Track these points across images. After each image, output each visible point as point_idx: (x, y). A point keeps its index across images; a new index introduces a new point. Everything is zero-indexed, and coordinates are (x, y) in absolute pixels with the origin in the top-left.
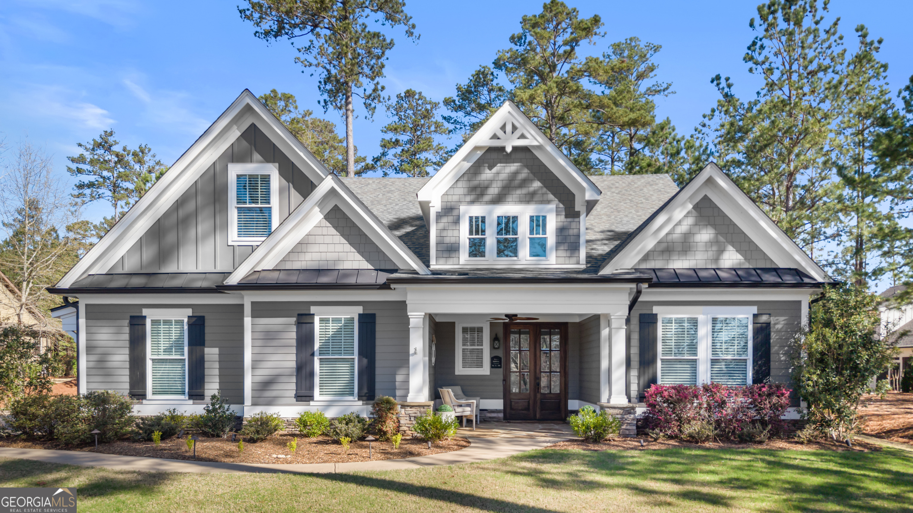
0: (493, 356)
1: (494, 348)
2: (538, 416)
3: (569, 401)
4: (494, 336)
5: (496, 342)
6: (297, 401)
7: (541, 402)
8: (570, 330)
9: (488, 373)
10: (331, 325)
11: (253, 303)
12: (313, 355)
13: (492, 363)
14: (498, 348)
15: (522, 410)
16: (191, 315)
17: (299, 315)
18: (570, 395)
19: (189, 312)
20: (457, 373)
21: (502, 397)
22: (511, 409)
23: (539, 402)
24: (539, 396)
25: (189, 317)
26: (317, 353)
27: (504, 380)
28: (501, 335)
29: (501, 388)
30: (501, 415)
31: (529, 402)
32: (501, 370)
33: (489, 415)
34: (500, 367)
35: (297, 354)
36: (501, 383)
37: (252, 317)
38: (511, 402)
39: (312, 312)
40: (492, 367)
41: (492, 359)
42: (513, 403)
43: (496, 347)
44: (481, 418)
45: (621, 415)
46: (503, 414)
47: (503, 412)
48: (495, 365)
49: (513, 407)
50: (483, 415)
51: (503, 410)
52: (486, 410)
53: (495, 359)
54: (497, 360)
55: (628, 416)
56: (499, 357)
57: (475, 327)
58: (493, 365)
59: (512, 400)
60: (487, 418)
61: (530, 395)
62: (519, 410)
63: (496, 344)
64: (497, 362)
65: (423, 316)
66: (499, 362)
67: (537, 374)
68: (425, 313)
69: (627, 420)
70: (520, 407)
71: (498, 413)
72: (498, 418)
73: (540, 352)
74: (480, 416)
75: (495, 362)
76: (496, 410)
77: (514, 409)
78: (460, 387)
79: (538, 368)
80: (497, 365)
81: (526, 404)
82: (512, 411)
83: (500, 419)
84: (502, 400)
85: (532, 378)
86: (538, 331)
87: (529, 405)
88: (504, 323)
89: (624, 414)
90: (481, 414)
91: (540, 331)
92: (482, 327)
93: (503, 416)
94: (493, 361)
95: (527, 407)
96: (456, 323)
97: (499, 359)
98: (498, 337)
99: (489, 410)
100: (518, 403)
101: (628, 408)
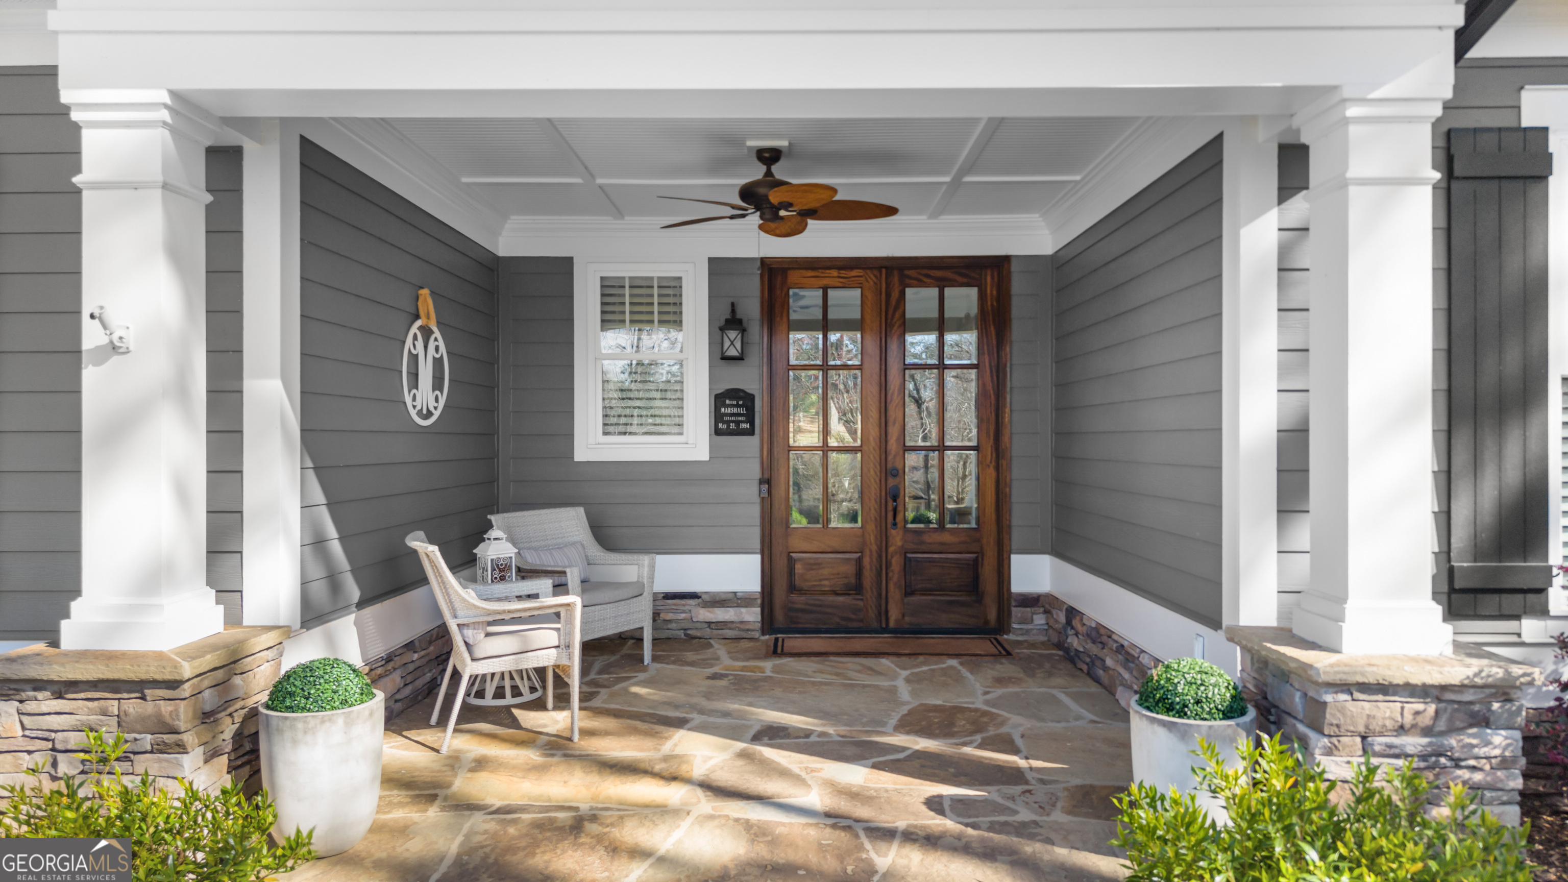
0: (721, 388)
1: (724, 358)
2: (894, 614)
3: (1014, 558)
5: (732, 334)
7: (907, 562)
8: (1018, 285)
9: (702, 452)
13: (718, 417)
14: (740, 358)
15: (836, 593)
18: (1017, 536)
20: (580, 455)
21: (757, 545)
22: (792, 588)
23: (896, 563)
24: (897, 539)
27: (767, 481)
28: (751, 309)
29: (755, 511)
30: (753, 615)
31: (859, 562)
32: (753, 442)
33: (705, 615)
34: (751, 432)
36: (752, 492)
38: (791, 562)
40: (717, 432)
41: (719, 399)
42: (799, 567)
43: (733, 352)
44: (674, 625)
45: (1427, 731)
46: (758, 610)
47: (759, 601)
48: (728, 423)
49: (798, 582)
50: (683, 615)
51: (758, 596)
52: (694, 596)
53: (728, 402)
54: (738, 406)
55: (1474, 741)
56: (743, 391)
57: (652, 278)
58: (720, 425)
59: (793, 555)
60: (698, 625)
61: (863, 535)
62: (824, 593)
63: (732, 343)
64: (735, 410)
65: (165, 115)
66: (742, 411)
67: (890, 458)
68: (173, 93)
69: (1463, 764)
70: (826, 583)
71: (738, 606)
72: (742, 626)
73: (902, 374)
74: (670, 621)
75: (729, 411)
76: (731, 596)
77: (800, 591)
78: (581, 510)
79: (894, 432)
80: (738, 423)
81: (850, 569)
82: (794, 597)
83: (748, 630)
84: (757, 558)
85: (872, 472)
86: (895, 294)
87: (859, 573)
88: (763, 261)
89: (1442, 725)
90: (676, 611)
91: (903, 294)
92: (679, 279)
93: (759, 618)
94: (723, 410)
95: (853, 580)
96: (575, 261)
97: (745, 399)
98: (738, 317)
99: (703, 597)
100: (817, 565)
101: (1472, 691)
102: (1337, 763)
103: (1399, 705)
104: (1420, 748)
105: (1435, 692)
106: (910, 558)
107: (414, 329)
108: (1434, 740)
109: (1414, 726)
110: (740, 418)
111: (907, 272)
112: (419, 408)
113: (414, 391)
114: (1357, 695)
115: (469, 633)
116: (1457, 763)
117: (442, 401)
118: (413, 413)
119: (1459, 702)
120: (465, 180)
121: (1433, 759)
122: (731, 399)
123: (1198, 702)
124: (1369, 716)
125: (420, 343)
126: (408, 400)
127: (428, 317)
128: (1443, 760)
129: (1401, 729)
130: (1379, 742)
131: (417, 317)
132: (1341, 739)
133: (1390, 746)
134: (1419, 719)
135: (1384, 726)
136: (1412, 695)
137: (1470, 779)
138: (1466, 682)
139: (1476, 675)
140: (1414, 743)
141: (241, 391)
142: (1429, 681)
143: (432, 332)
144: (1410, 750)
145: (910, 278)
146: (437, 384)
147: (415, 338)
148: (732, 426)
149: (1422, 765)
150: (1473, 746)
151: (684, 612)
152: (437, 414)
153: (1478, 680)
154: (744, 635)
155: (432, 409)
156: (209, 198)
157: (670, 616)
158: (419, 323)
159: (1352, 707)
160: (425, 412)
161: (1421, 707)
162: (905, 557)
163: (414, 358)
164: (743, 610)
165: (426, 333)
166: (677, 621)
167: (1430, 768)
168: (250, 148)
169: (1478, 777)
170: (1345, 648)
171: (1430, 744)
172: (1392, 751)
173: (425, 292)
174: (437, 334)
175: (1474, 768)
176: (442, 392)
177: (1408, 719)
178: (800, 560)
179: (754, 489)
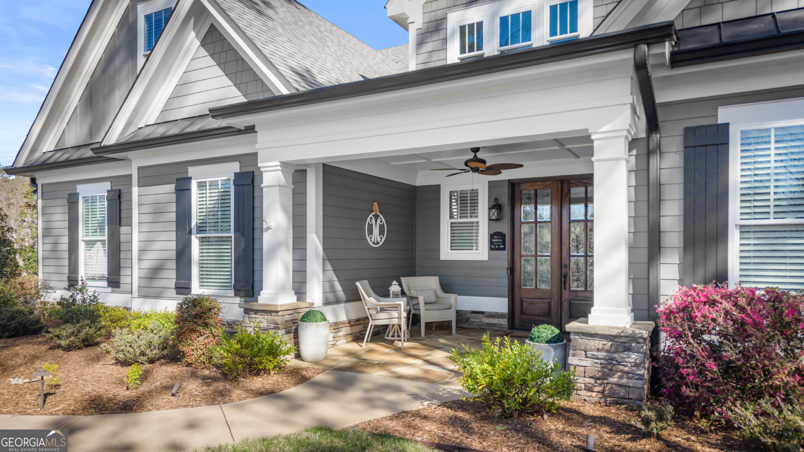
0: (492, 232)
1: (495, 220)
4: (493, 203)
5: (494, 211)
6: (177, 294)
7: (570, 304)
9: (486, 258)
10: (208, 191)
11: (139, 168)
12: (190, 233)
13: (491, 243)
14: (501, 220)
15: (540, 316)
16: (110, 189)
17: (178, 180)
19: (107, 186)
20: (442, 258)
21: (506, 293)
22: (522, 313)
23: (566, 305)
24: (566, 294)
25: (108, 191)
26: (194, 230)
27: (510, 269)
28: (505, 200)
29: (505, 281)
30: (504, 322)
31: (550, 303)
32: (505, 254)
33: (486, 320)
34: (504, 249)
35: (177, 231)
37: (139, 187)
38: (522, 302)
39: (189, 176)
40: (491, 249)
41: (492, 236)
42: (525, 305)
44: (475, 324)
45: (608, 351)
46: (506, 320)
47: (507, 317)
48: (495, 245)
49: (524, 310)
50: (478, 320)
51: (506, 314)
52: (482, 313)
53: (495, 237)
54: (499, 239)
55: (625, 356)
56: (501, 233)
57: (467, 190)
58: (492, 246)
59: (523, 299)
60: (484, 324)
61: (551, 292)
62: (535, 315)
63: (493, 214)
64: (498, 240)
65: (279, 168)
66: (501, 241)
67: (563, 260)
68: (281, 162)
69: (621, 364)
70: (536, 311)
71: (499, 318)
72: (500, 326)
73: (568, 224)
74: (473, 322)
75: (496, 240)
76: (496, 314)
77: (526, 314)
78: (437, 278)
79: (565, 249)
80: (499, 245)
81: (546, 306)
82: (523, 316)
83: (503, 328)
84: (506, 300)
85: (555, 266)
86: (565, 191)
87: (550, 308)
88: (509, 181)
89: (613, 350)
90: (475, 318)
91: (569, 191)
92: (477, 190)
93: (507, 323)
94: (493, 240)
95: (547, 311)
96: (441, 186)
97: (501, 235)
98: (499, 203)
99: (486, 313)
100: (532, 303)
101: (624, 338)
102: (575, 359)
103: (598, 341)
104: (604, 357)
105: (611, 338)
106: (572, 303)
107: (371, 215)
108: (609, 354)
109: (603, 349)
110: (500, 244)
111: (571, 181)
112: (373, 241)
113: (371, 236)
114: (582, 337)
115: (371, 311)
116: (619, 363)
117: (383, 239)
118: (371, 243)
119: (620, 342)
120: (392, 164)
121: (610, 361)
122: (496, 236)
123: (538, 337)
124: (586, 344)
125: (373, 221)
126: (368, 239)
127: (376, 211)
128: (614, 362)
129: (598, 350)
130: (589, 354)
131: (373, 212)
132: (577, 351)
133: (593, 355)
134: (605, 347)
135: (591, 348)
136: (602, 338)
137: (623, 369)
138: (618, 334)
139: (621, 332)
140: (602, 354)
141: (306, 238)
142: (604, 333)
143: (379, 216)
144: (600, 357)
145: (572, 183)
146: (381, 232)
147: (371, 218)
148: (497, 246)
149: (606, 362)
150: (625, 358)
151: (478, 319)
152: (381, 243)
153: (622, 334)
154: (501, 329)
155: (379, 241)
156: (293, 187)
157: (473, 320)
158: (373, 213)
159: (580, 341)
160: (376, 242)
161: (605, 343)
162: (570, 302)
163: (371, 226)
164: (501, 320)
165: (376, 217)
166: (476, 322)
167: (610, 364)
168: (309, 170)
169: (626, 369)
170: (589, 322)
171: (607, 355)
172: (594, 357)
173: (375, 203)
174: (381, 216)
175: (625, 366)
176: (383, 236)
177: (601, 347)
178: (525, 301)
179: (505, 272)
